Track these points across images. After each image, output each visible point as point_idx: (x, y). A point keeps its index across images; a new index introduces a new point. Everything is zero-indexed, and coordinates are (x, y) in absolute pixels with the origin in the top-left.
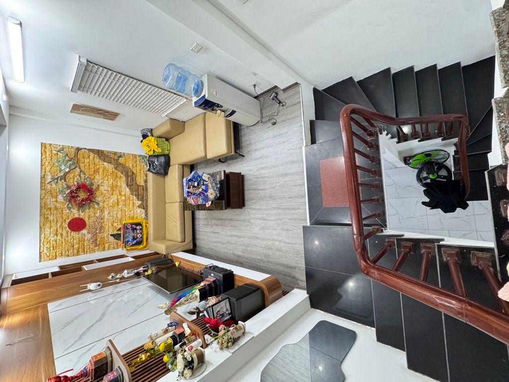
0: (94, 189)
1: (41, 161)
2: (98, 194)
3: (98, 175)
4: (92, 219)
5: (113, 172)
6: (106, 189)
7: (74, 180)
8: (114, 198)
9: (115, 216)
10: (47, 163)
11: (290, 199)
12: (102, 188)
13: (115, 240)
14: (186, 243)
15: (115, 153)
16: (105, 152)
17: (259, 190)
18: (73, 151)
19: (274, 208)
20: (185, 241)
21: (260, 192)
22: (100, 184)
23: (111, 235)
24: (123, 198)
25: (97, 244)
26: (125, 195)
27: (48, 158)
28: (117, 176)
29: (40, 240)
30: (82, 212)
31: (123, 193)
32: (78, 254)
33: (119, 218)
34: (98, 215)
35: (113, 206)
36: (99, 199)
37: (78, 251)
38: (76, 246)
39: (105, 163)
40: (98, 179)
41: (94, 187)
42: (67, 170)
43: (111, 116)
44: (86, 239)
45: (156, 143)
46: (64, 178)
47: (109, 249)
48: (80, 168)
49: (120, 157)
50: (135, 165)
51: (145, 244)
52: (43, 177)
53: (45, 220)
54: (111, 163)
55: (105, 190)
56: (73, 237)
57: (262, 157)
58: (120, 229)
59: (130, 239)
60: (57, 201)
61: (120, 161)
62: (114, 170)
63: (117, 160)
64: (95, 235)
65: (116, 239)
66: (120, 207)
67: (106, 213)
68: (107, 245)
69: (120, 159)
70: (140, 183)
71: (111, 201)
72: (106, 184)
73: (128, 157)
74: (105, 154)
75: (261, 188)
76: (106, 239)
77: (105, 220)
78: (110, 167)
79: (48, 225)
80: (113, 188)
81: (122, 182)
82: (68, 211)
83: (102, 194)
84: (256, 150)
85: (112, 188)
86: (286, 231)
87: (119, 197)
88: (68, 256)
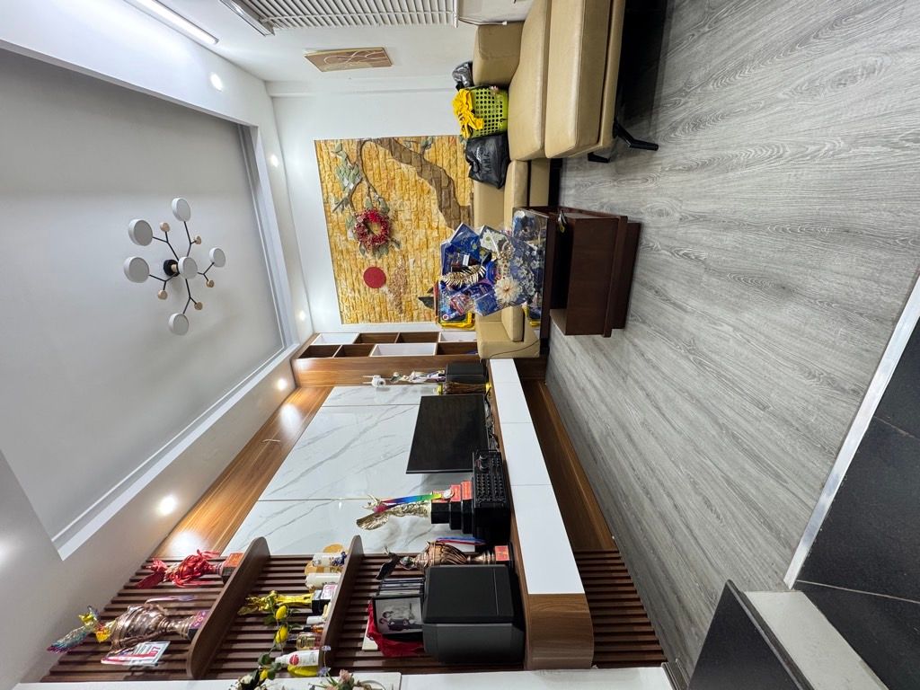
0: (391, 218)
1: (320, 175)
2: (396, 226)
3: (394, 191)
4: (393, 270)
5: (416, 181)
6: (408, 218)
7: (362, 203)
8: (421, 234)
9: (424, 266)
10: (327, 178)
11: (755, 411)
12: (401, 216)
13: (426, 308)
14: (525, 344)
15: (417, 141)
16: (401, 142)
17: (668, 300)
18: (354, 147)
19: (692, 396)
20: (523, 340)
21: (669, 308)
22: (398, 209)
23: (420, 299)
24: (435, 234)
25: (402, 309)
26: (438, 228)
27: (327, 169)
28: (423, 190)
29: (338, 296)
30: (379, 258)
31: (434, 225)
32: (381, 320)
33: (431, 271)
34: (399, 264)
35: (420, 249)
36: (398, 236)
37: (381, 317)
38: (377, 309)
39: (403, 165)
40: (394, 199)
41: (390, 214)
42: (352, 186)
43: (378, 57)
44: (388, 300)
45: (471, 108)
46: (349, 201)
47: (418, 319)
48: (367, 180)
49: (426, 146)
50: (453, 162)
51: (469, 321)
52: (326, 202)
53: (338, 269)
54: (410, 163)
55: (406, 220)
56: (372, 296)
57: (711, 161)
58: (432, 289)
59: (447, 309)
60: (347, 240)
61: (426, 157)
62: (417, 178)
63: (422, 155)
64: (398, 296)
65: (427, 305)
66: (431, 250)
67: (411, 261)
68: (415, 313)
69: (426, 151)
70: (464, 202)
71: (417, 239)
72: (407, 208)
73: (440, 145)
74: (401, 145)
75: (673, 295)
76: (414, 303)
77: (411, 274)
78: (409, 171)
79: (343, 275)
80: (419, 214)
81: (432, 202)
82: (361, 256)
83: (402, 227)
84: (697, 124)
85: (417, 215)
86: (700, 498)
87: (429, 232)
88: (370, 321)
